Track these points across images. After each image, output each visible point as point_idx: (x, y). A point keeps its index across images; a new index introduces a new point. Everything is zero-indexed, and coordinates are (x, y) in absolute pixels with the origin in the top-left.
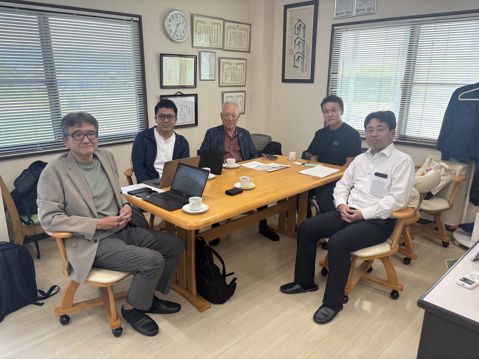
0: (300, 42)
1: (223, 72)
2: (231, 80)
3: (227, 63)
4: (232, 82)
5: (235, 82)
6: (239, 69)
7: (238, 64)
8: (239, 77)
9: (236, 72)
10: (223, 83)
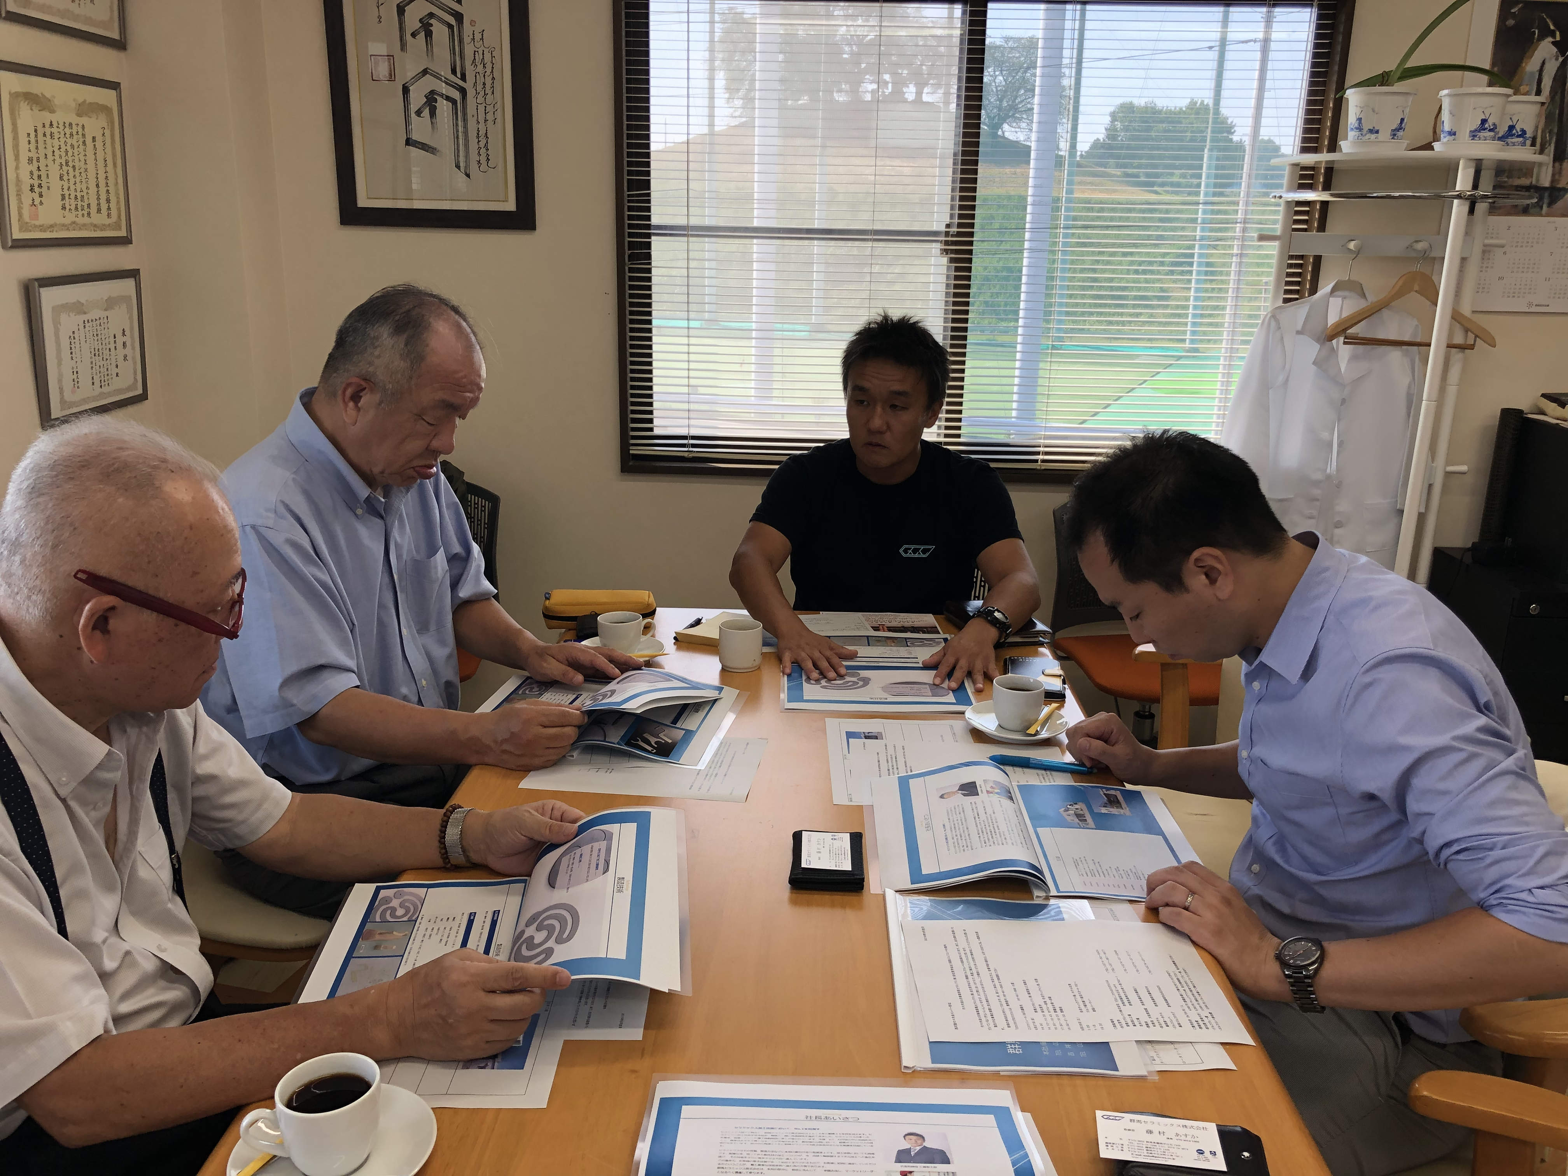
0: (432, 21)
1: (17, 157)
2: (64, 208)
3: (33, 99)
4: (70, 217)
5: (81, 220)
6: (94, 138)
7: (84, 109)
8: (98, 186)
9: (82, 159)
10: (24, 227)
